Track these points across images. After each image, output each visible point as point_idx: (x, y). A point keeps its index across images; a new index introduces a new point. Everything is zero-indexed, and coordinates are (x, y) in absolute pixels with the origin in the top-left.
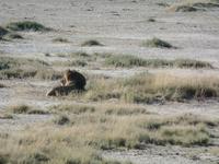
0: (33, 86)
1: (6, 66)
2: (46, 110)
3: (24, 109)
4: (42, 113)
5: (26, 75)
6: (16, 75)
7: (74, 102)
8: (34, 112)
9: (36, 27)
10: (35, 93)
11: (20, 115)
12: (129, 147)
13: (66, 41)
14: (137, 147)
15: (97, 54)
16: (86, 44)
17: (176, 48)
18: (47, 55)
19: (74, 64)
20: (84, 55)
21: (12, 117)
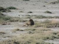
0: (18, 24)
2: (24, 30)
5: (16, 21)
6: (13, 21)
8: (21, 31)
9: (14, 8)
11: (18, 31)
12: (50, 39)
13: (23, 12)
14: (52, 39)
16: (29, 13)
17: (53, 13)
18: (19, 16)
19: (27, 18)
20: (29, 15)
21: (15, 32)
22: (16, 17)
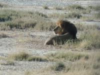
0: (33, 36)
1: (9, 18)
2: (44, 58)
3: (24, 57)
4: (41, 60)
5: (27, 27)
6: (17, 27)
7: (70, 50)
8: (34, 60)
10: (35, 42)
11: (21, 62)
15: (91, 7)
18: (46, 8)
19: (70, 16)
20: (79, 8)
21: (13, 64)
22: (32, 13)
